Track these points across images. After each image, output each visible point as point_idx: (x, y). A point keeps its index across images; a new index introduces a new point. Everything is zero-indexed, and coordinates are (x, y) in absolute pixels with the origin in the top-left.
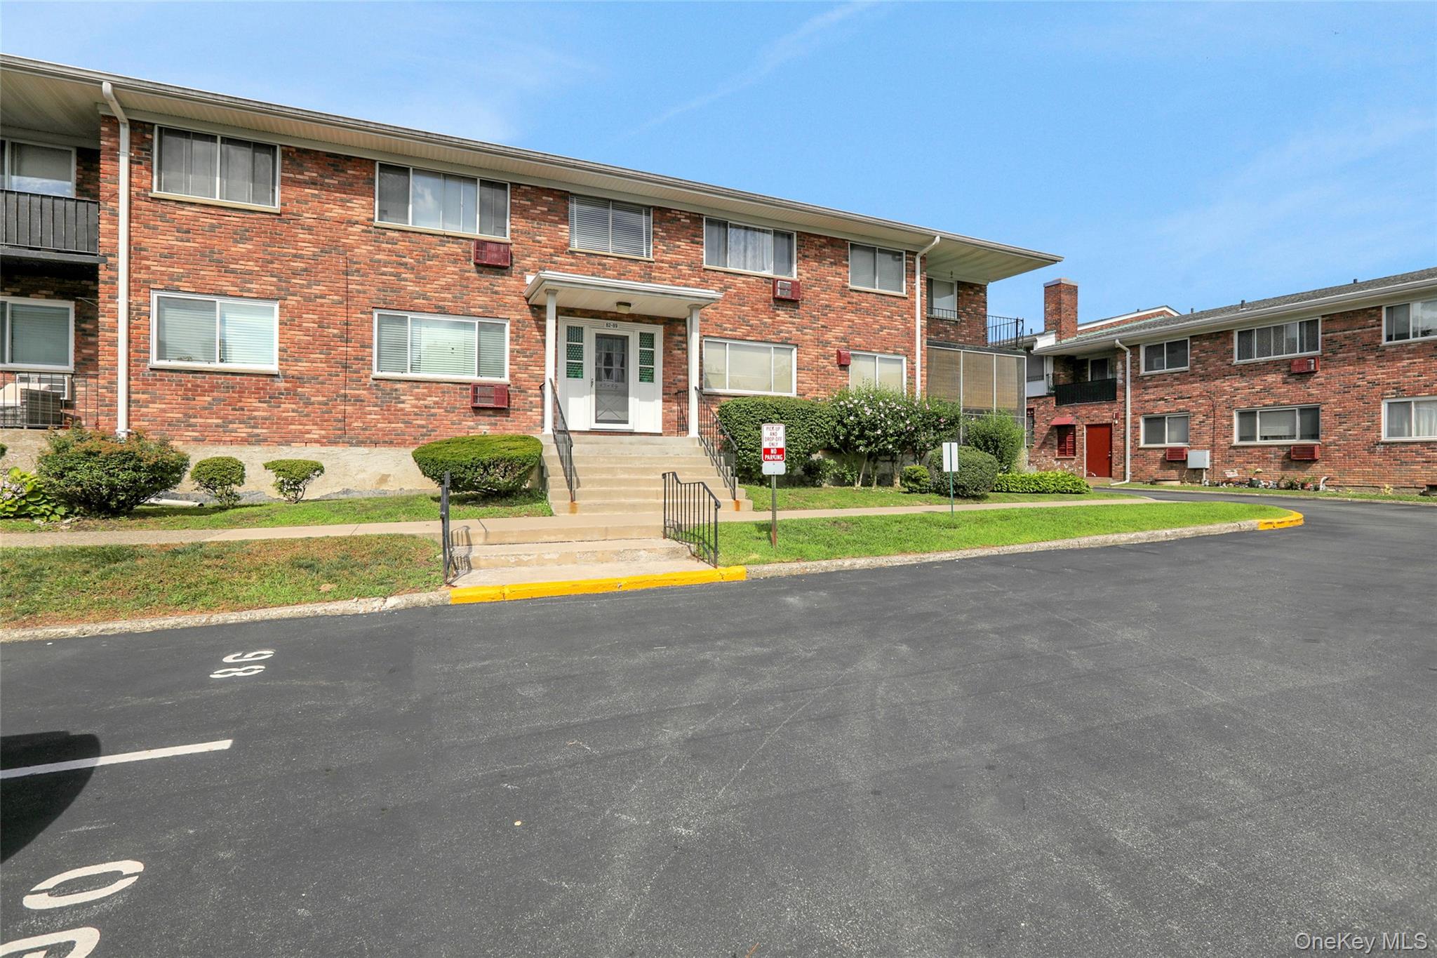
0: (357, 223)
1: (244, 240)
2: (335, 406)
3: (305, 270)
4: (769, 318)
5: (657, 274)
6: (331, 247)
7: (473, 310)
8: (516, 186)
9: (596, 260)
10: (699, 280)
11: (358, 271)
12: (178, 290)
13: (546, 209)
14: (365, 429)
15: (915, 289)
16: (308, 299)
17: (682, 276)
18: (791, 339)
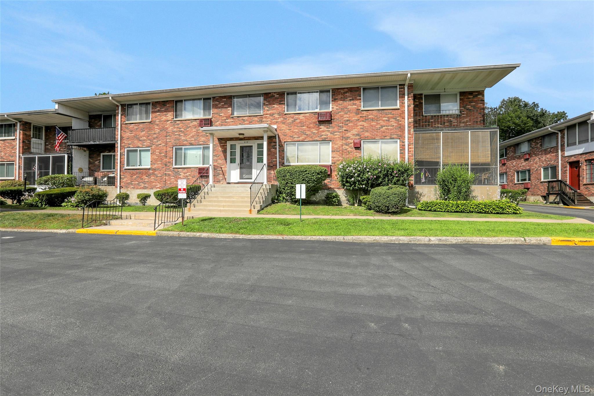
0: (169, 120)
1: (143, 131)
2: (163, 177)
3: (157, 137)
4: (316, 130)
5: (265, 120)
6: (163, 129)
7: (200, 143)
8: (214, 98)
9: (241, 118)
10: (282, 119)
11: (169, 135)
12: (130, 148)
13: (223, 104)
14: (171, 184)
15: (405, 103)
16: (157, 146)
17: (275, 119)
18: (327, 138)
